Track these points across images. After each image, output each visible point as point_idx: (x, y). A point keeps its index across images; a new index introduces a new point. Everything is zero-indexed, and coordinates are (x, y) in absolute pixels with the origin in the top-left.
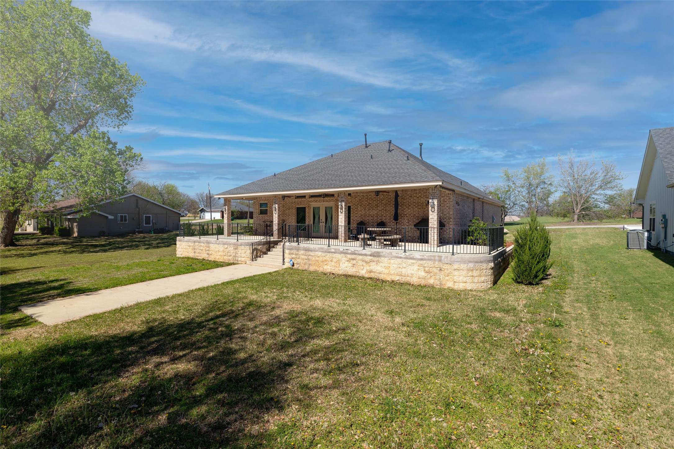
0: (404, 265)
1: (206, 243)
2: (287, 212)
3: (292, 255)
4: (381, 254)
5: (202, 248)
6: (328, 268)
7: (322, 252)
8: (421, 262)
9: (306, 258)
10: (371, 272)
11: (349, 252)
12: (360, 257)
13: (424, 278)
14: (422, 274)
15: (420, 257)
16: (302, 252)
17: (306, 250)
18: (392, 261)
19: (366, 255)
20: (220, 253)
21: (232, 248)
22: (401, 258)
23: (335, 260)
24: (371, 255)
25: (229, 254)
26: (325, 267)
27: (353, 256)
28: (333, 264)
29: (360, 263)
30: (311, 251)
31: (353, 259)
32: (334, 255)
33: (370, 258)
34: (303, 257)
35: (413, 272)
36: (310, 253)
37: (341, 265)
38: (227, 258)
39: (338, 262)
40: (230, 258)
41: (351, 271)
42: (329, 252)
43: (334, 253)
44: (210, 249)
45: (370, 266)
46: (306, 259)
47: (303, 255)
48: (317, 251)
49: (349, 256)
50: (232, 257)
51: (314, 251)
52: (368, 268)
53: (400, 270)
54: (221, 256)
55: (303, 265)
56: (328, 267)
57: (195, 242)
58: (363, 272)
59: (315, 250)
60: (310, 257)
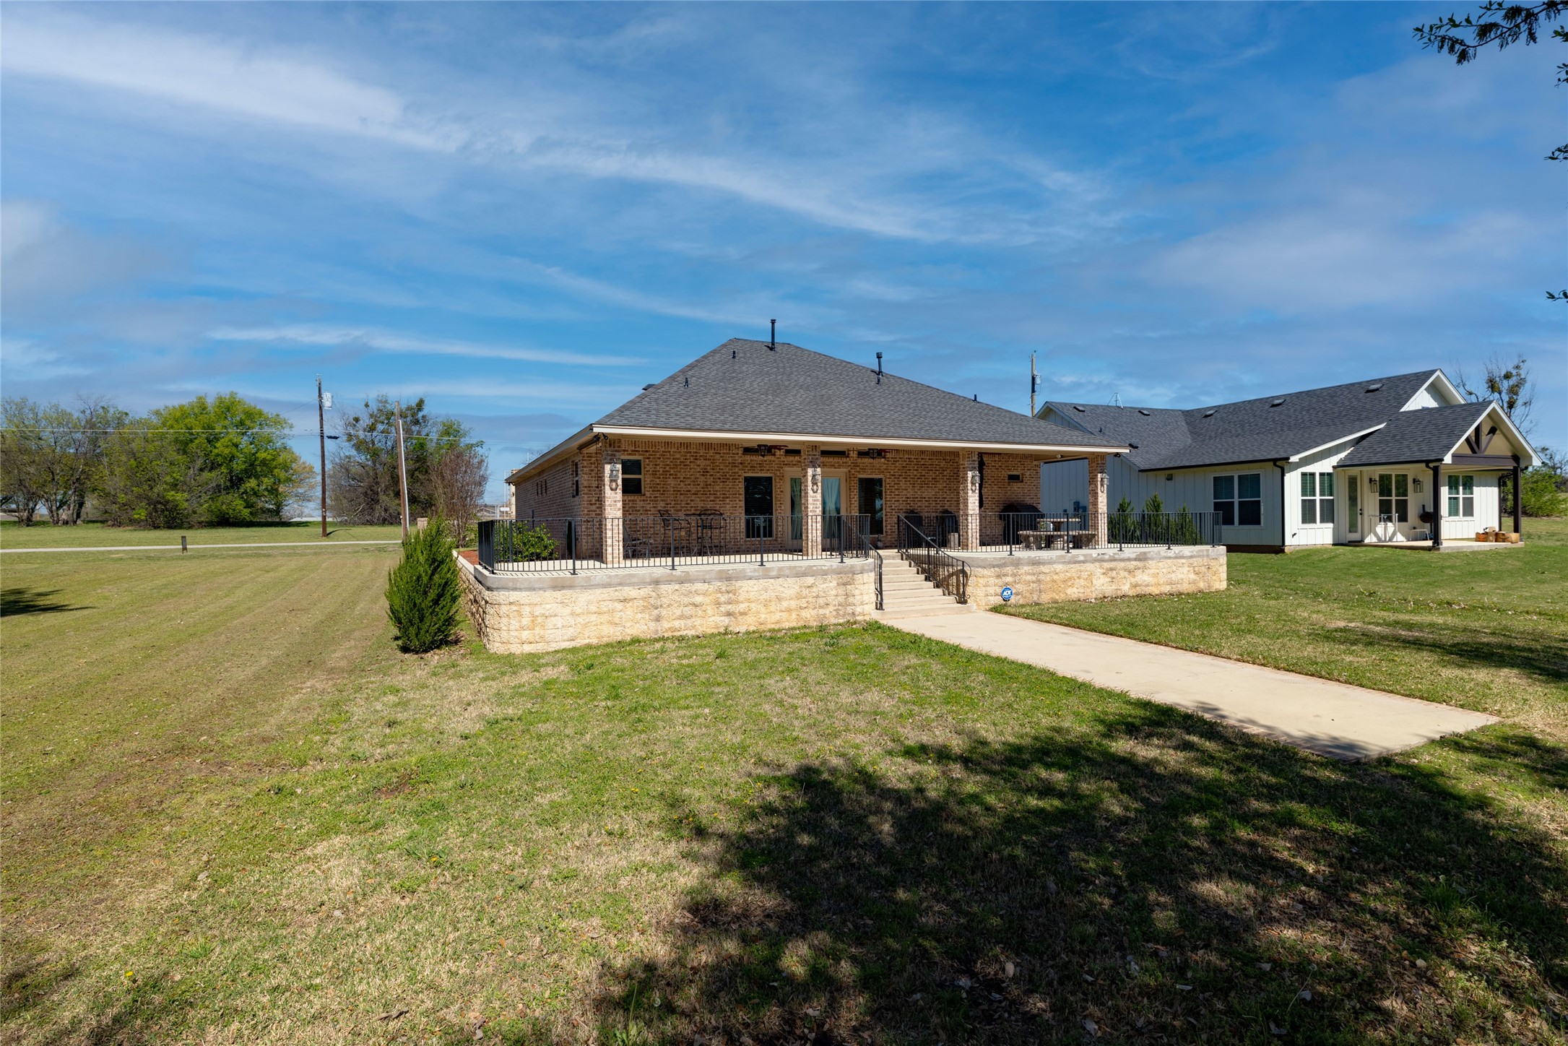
0: (1174, 568)
1: (720, 579)
2: (718, 488)
3: (1004, 579)
4: (1149, 556)
5: (698, 599)
6: (1074, 592)
7: (1063, 563)
8: (1191, 561)
9: (1034, 578)
10: (1136, 586)
11: (1107, 557)
12: (1122, 564)
13: (1194, 582)
14: (1192, 576)
15: (1189, 554)
16: (1026, 568)
17: (1033, 564)
18: (1160, 564)
19: (1129, 560)
20: (785, 604)
21: (834, 583)
22: (1170, 558)
23: (1085, 575)
24: (1135, 560)
25: (821, 601)
26: (1069, 591)
27: (1112, 565)
28: (1082, 582)
29: (1123, 573)
30: (1044, 564)
31: (1112, 569)
32: (1083, 567)
33: (1134, 563)
34: (1029, 578)
35: (1182, 576)
36: (1044, 569)
37: (1094, 582)
38: (814, 612)
39: (1090, 578)
40: (826, 611)
41: (1109, 590)
42: (1075, 562)
43: (1083, 562)
44: (741, 598)
45: (1134, 576)
46: (1033, 582)
47: (1029, 574)
48: (1054, 563)
49: (1106, 565)
50: (831, 608)
51: (1049, 563)
52: (1133, 580)
53: (1170, 576)
54: (789, 610)
55: (1028, 595)
56: (1075, 590)
58: (1126, 588)
59: (1051, 562)
60: (1041, 577)
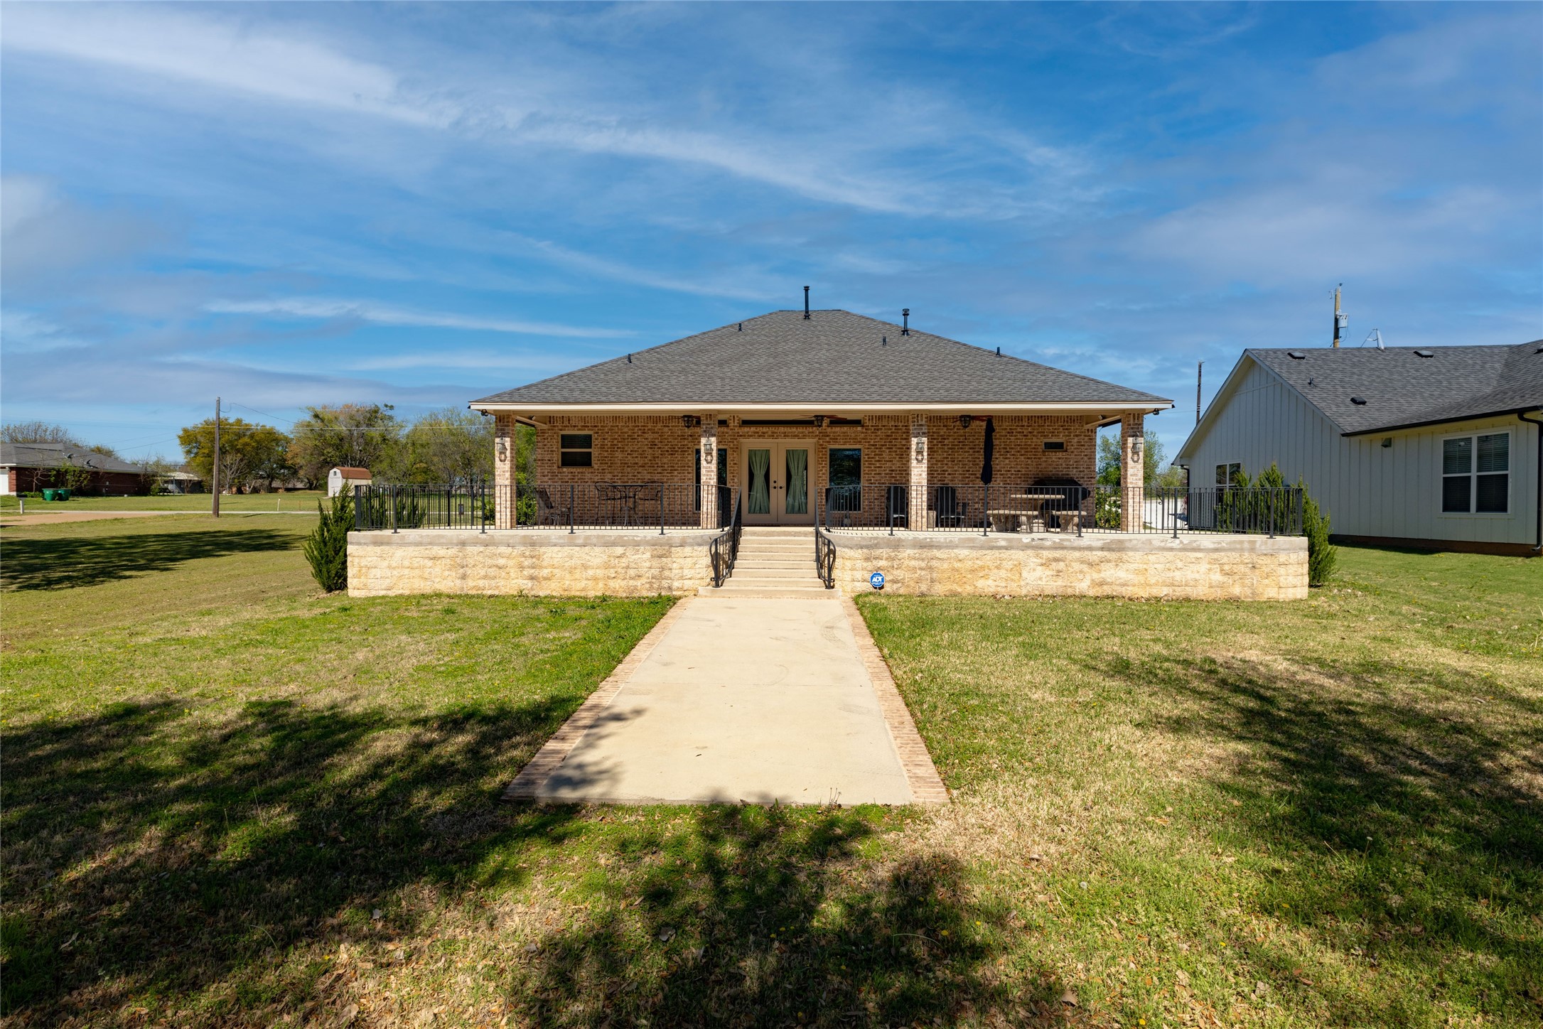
0: (1180, 564)
1: (524, 544)
3: (875, 562)
4: (1127, 544)
5: (501, 562)
6: (987, 585)
7: (972, 548)
8: (1215, 555)
9: (923, 564)
10: (1101, 584)
11: (1048, 543)
12: (1077, 554)
13: (1221, 586)
14: (1217, 577)
15: (1212, 546)
16: (910, 552)
17: (922, 547)
18: (1152, 558)
19: (1090, 548)
20: (591, 572)
21: (648, 555)
22: (1171, 549)
23: (1009, 565)
24: (1102, 549)
25: (632, 572)
26: (981, 583)
27: (1058, 554)
28: (1003, 573)
29: (1077, 566)
30: (939, 547)
31: (1056, 560)
32: (1005, 554)
33: (1100, 553)
34: (913, 563)
35: (1197, 576)
36: (936, 553)
37: (1025, 574)
38: (623, 583)
39: (1018, 566)
40: (638, 583)
41: (1052, 585)
42: (992, 548)
43: (1006, 548)
44: (545, 563)
45: (1100, 571)
46: (921, 569)
47: (914, 559)
48: (957, 547)
49: (1046, 553)
50: (644, 580)
51: (948, 547)
52: (1096, 576)
53: (1171, 574)
54: (595, 579)
55: (912, 583)
56: (990, 582)
57: (463, 544)
58: (1083, 585)
59: (950, 546)
60: (934, 563)
